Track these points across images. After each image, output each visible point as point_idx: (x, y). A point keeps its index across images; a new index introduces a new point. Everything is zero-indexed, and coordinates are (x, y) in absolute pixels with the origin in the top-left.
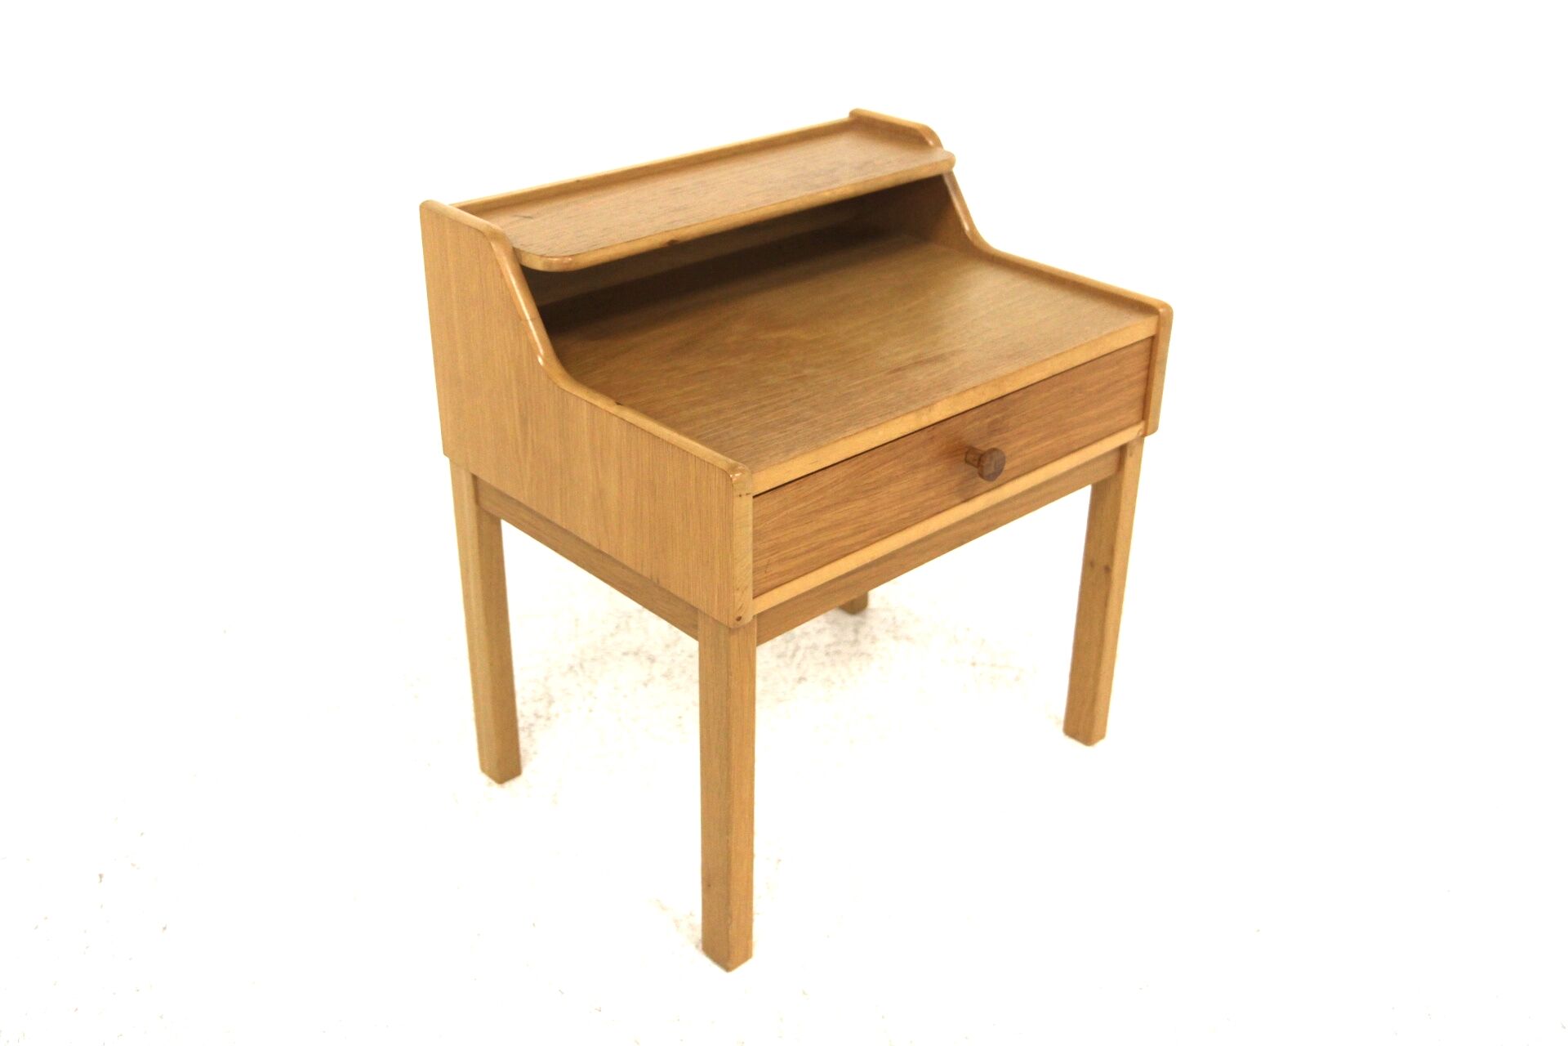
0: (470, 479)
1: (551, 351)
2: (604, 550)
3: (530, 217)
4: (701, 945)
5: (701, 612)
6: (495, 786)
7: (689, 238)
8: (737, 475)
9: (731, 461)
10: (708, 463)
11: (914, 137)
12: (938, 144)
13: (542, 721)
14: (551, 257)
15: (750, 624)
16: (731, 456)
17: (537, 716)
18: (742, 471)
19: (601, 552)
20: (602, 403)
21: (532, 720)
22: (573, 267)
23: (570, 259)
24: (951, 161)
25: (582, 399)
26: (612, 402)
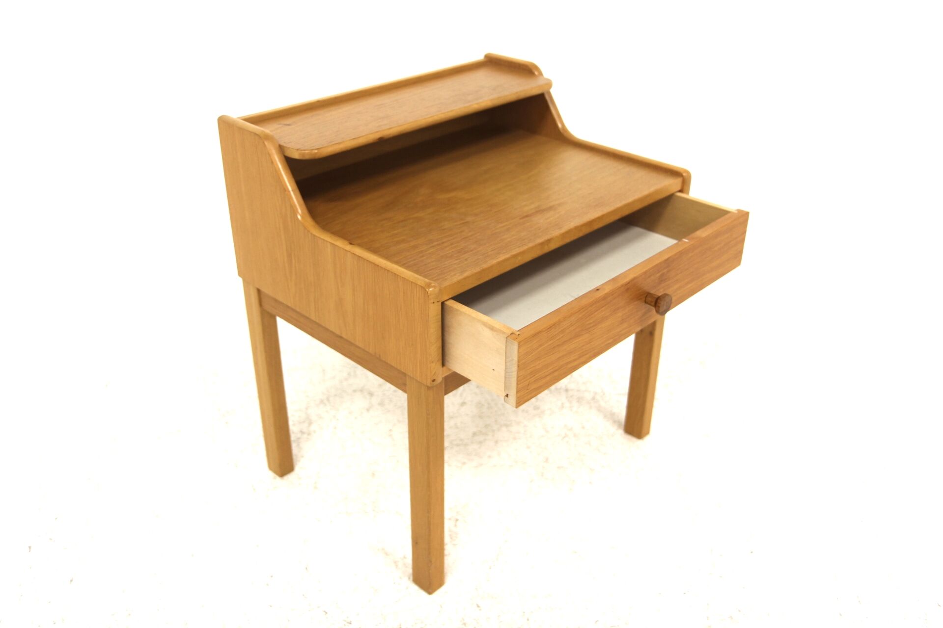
0: (256, 291)
1: (306, 211)
2: (344, 336)
3: (289, 125)
4: (411, 578)
5: (408, 376)
6: (278, 479)
7: (391, 136)
8: (431, 289)
9: (427, 280)
10: (412, 282)
11: (526, 70)
12: (541, 74)
13: (305, 436)
14: (304, 150)
15: (441, 383)
16: (425, 276)
17: (302, 432)
18: (434, 287)
19: (341, 337)
20: (340, 243)
21: (299, 435)
22: (317, 157)
23: (316, 151)
24: (549, 84)
25: (327, 241)
26: (346, 242)
